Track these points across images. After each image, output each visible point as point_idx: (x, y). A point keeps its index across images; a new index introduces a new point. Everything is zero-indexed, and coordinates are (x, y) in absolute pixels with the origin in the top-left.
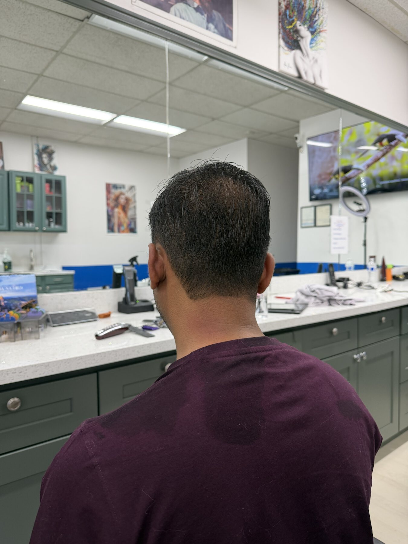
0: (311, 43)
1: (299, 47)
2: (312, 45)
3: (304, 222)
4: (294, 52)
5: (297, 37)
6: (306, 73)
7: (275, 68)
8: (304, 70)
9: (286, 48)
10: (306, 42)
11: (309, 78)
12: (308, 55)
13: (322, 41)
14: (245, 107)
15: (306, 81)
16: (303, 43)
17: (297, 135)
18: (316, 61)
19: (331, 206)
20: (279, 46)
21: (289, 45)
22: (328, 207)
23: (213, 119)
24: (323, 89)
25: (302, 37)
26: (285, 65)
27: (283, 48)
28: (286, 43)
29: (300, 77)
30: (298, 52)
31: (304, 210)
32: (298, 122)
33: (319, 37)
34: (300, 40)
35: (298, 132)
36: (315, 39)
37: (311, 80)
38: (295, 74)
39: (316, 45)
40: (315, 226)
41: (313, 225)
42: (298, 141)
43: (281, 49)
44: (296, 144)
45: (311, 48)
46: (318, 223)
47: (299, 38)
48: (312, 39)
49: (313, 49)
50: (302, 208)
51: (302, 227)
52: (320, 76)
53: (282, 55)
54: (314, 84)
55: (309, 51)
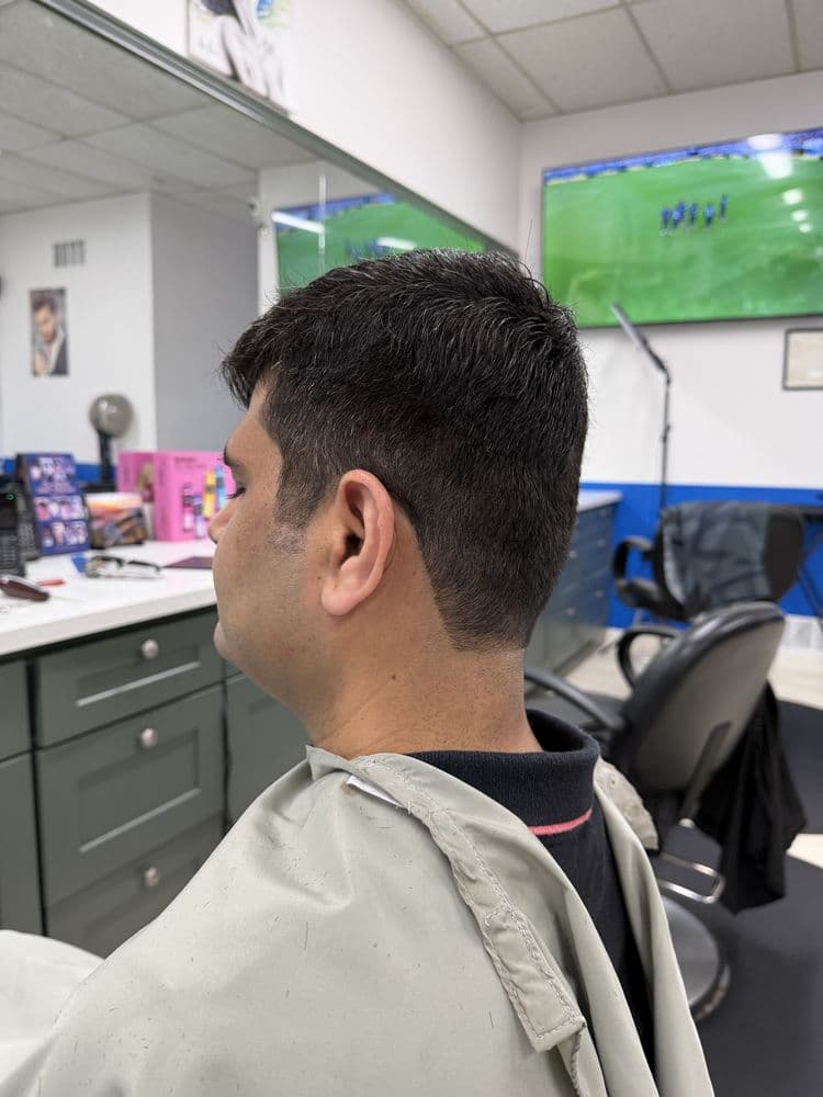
0: (259, 9)
1: (232, 11)
2: (262, 13)
4: (221, 18)
6: (249, 71)
7: (180, 50)
8: (245, 63)
9: (204, 8)
10: (248, 3)
11: (255, 82)
12: (252, 32)
13: (283, 9)
14: (136, 120)
15: (249, 89)
16: (241, 5)
17: (253, 200)
18: (270, 50)
20: (188, 1)
21: (210, 1)
23: (65, 138)
24: (286, 112)
26: (201, 44)
27: (197, 6)
29: (235, 77)
30: (229, 20)
32: (256, 171)
35: (256, 193)
36: (269, 2)
37: (260, 89)
38: (225, 69)
39: (271, 14)
42: (256, 214)
43: (193, 7)
44: (252, 219)
45: (261, 18)
48: (262, 2)
49: (264, 21)
52: (280, 82)
53: (195, 21)
54: (267, 99)
55: (256, 24)
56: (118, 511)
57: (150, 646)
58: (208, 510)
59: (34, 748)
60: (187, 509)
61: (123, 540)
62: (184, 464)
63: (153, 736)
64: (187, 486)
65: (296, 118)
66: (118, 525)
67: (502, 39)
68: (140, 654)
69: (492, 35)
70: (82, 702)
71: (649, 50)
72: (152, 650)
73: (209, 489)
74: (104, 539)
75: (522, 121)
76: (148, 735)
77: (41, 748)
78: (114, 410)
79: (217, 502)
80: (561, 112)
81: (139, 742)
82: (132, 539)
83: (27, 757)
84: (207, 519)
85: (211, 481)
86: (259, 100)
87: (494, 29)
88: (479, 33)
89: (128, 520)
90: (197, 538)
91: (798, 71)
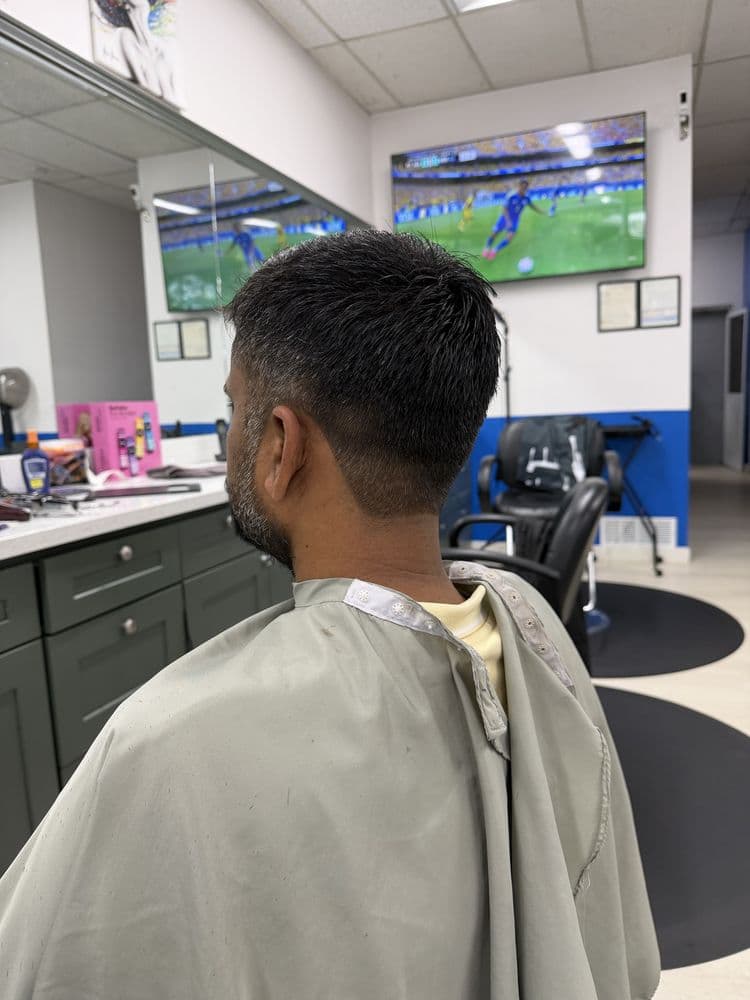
0: (150, 21)
1: (128, 24)
2: (152, 24)
3: (160, 351)
4: (120, 29)
5: (124, 3)
6: (145, 75)
7: (87, 57)
8: (142, 67)
9: (104, 21)
10: (141, 15)
11: (151, 84)
12: (146, 41)
13: (170, 21)
14: (24, 116)
15: (146, 90)
16: (134, 16)
17: (133, 187)
18: (162, 55)
19: (207, 322)
20: (91, 14)
21: (110, 15)
22: (201, 325)
24: (178, 109)
25: (133, 6)
26: (105, 52)
27: (99, 19)
28: (105, 10)
29: (134, 80)
30: (127, 31)
31: (158, 327)
32: (134, 161)
33: (165, 12)
34: (129, 10)
35: (136, 181)
36: (157, 14)
37: (157, 91)
38: (127, 74)
39: (160, 25)
40: (183, 357)
41: (178, 355)
42: (136, 198)
43: (95, 19)
44: (133, 203)
45: (152, 28)
46: (187, 353)
47: (127, 7)
48: (152, 14)
49: (155, 31)
50: (155, 324)
51: (159, 359)
52: (171, 84)
53: (98, 33)
54: (161, 98)
55: (147, 32)
56: (66, 454)
57: (126, 550)
58: (140, 451)
59: (44, 635)
60: (123, 451)
61: (72, 479)
62: (118, 411)
63: (133, 625)
64: (121, 431)
65: (185, 114)
66: (67, 466)
67: (351, 44)
68: (119, 557)
69: (343, 41)
70: (78, 597)
71: (473, 54)
72: (127, 554)
73: (139, 433)
74: (56, 478)
75: (369, 113)
76: (129, 623)
77: (49, 635)
78: (12, 383)
79: (146, 444)
80: (401, 106)
81: (123, 630)
82: (78, 478)
83: (39, 642)
84: (139, 459)
85: (140, 426)
86: (154, 98)
87: (344, 36)
88: (332, 39)
89: (73, 461)
90: (133, 475)
91: (592, 70)
